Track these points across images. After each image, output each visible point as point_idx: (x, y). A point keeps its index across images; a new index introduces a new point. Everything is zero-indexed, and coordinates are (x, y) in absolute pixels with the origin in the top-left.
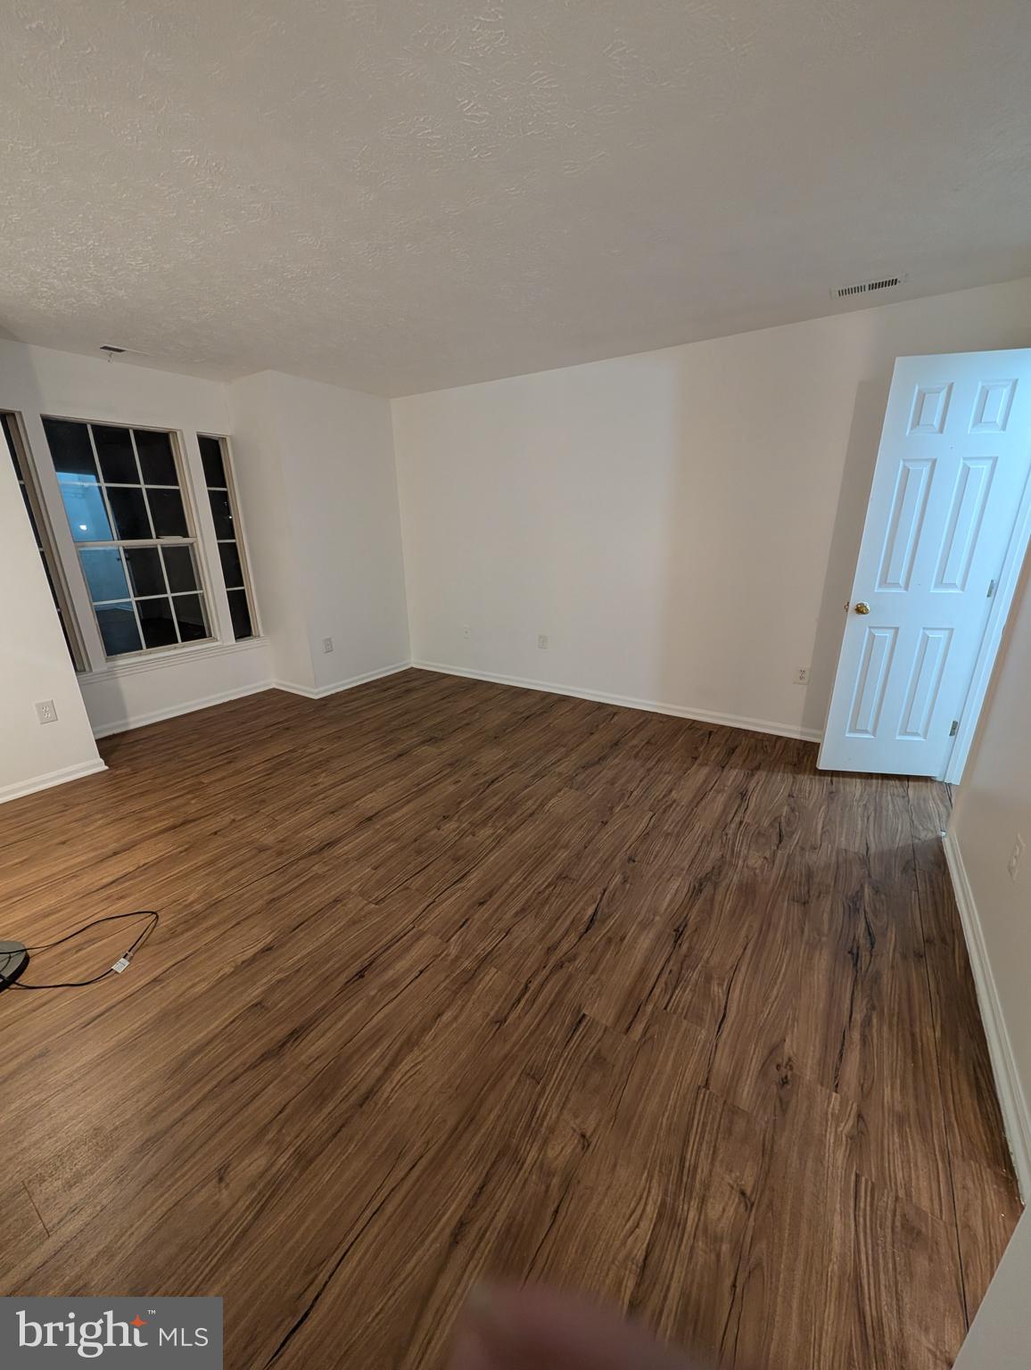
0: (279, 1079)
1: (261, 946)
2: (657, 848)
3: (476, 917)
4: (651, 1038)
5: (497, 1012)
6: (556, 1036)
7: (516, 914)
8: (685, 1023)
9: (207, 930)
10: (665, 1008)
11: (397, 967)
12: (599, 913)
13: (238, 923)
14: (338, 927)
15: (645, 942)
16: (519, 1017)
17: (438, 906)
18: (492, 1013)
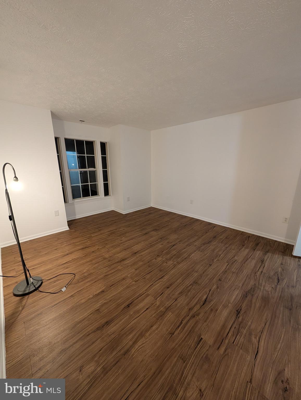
0: (101, 338)
1: (101, 290)
2: (229, 277)
3: (166, 292)
4: (228, 354)
5: (171, 330)
6: (191, 345)
7: (179, 294)
8: (241, 351)
9: (88, 282)
10: (233, 343)
11: (140, 306)
12: (208, 298)
13: (96, 282)
14: (123, 288)
15: (225, 313)
16: (179, 334)
17: (154, 286)
18: (169, 330)
